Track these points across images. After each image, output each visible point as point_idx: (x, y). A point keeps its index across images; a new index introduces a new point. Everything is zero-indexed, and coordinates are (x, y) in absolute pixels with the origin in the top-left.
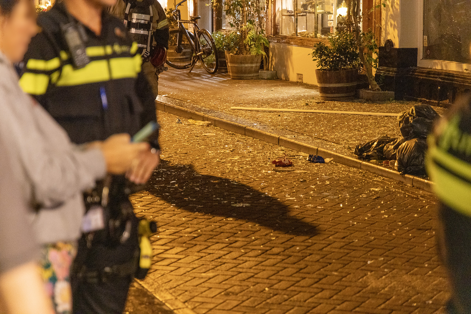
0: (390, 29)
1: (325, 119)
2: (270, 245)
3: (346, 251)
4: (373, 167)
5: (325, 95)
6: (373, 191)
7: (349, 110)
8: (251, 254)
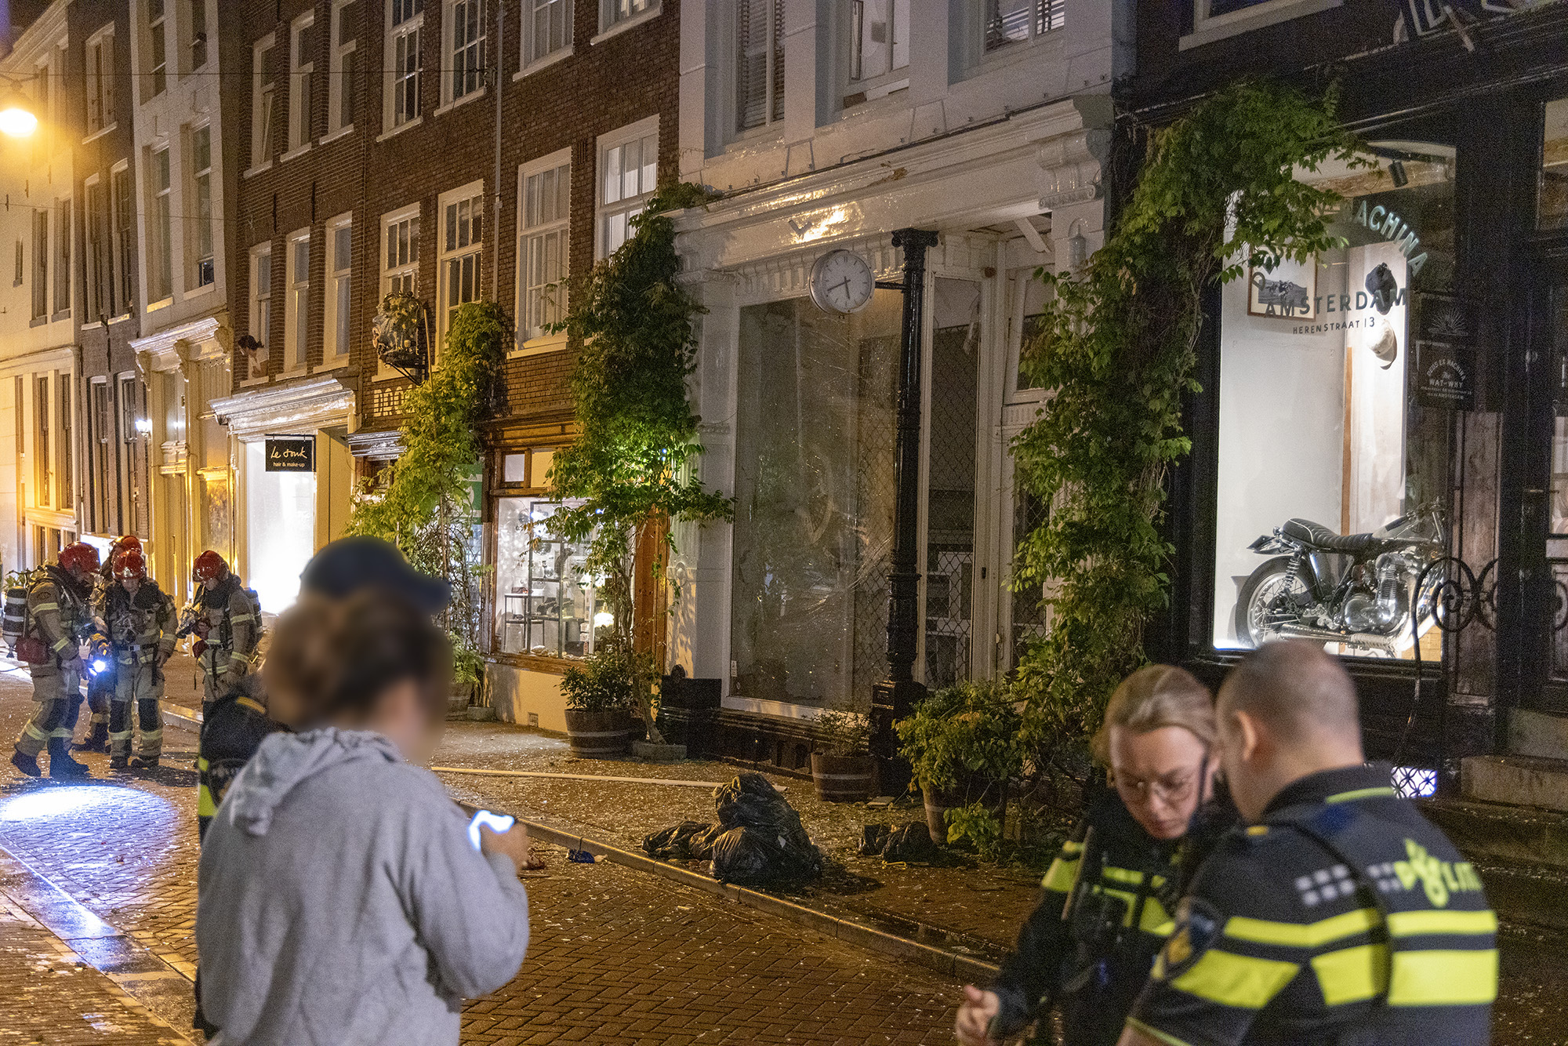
0: (681, 650)
1: (585, 788)
2: (535, 1008)
3: (659, 1017)
4: (674, 871)
5: (578, 749)
6: (680, 910)
7: (620, 774)
8: (506, 1024)
